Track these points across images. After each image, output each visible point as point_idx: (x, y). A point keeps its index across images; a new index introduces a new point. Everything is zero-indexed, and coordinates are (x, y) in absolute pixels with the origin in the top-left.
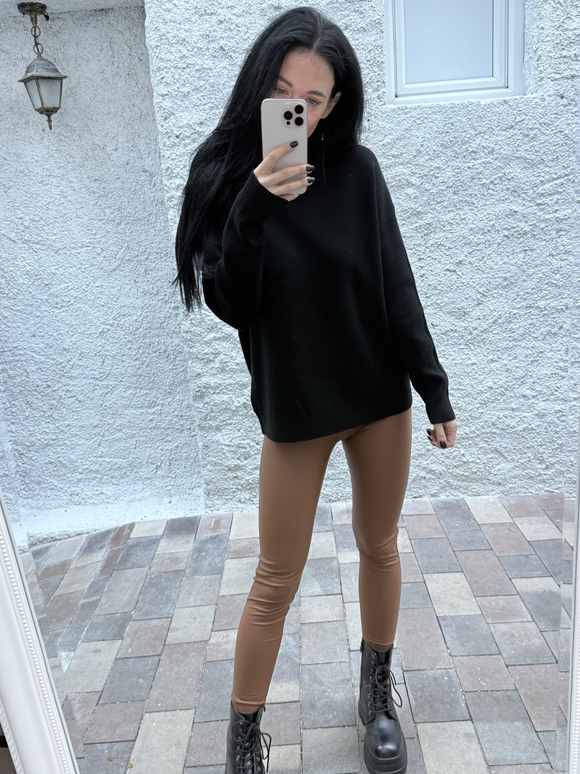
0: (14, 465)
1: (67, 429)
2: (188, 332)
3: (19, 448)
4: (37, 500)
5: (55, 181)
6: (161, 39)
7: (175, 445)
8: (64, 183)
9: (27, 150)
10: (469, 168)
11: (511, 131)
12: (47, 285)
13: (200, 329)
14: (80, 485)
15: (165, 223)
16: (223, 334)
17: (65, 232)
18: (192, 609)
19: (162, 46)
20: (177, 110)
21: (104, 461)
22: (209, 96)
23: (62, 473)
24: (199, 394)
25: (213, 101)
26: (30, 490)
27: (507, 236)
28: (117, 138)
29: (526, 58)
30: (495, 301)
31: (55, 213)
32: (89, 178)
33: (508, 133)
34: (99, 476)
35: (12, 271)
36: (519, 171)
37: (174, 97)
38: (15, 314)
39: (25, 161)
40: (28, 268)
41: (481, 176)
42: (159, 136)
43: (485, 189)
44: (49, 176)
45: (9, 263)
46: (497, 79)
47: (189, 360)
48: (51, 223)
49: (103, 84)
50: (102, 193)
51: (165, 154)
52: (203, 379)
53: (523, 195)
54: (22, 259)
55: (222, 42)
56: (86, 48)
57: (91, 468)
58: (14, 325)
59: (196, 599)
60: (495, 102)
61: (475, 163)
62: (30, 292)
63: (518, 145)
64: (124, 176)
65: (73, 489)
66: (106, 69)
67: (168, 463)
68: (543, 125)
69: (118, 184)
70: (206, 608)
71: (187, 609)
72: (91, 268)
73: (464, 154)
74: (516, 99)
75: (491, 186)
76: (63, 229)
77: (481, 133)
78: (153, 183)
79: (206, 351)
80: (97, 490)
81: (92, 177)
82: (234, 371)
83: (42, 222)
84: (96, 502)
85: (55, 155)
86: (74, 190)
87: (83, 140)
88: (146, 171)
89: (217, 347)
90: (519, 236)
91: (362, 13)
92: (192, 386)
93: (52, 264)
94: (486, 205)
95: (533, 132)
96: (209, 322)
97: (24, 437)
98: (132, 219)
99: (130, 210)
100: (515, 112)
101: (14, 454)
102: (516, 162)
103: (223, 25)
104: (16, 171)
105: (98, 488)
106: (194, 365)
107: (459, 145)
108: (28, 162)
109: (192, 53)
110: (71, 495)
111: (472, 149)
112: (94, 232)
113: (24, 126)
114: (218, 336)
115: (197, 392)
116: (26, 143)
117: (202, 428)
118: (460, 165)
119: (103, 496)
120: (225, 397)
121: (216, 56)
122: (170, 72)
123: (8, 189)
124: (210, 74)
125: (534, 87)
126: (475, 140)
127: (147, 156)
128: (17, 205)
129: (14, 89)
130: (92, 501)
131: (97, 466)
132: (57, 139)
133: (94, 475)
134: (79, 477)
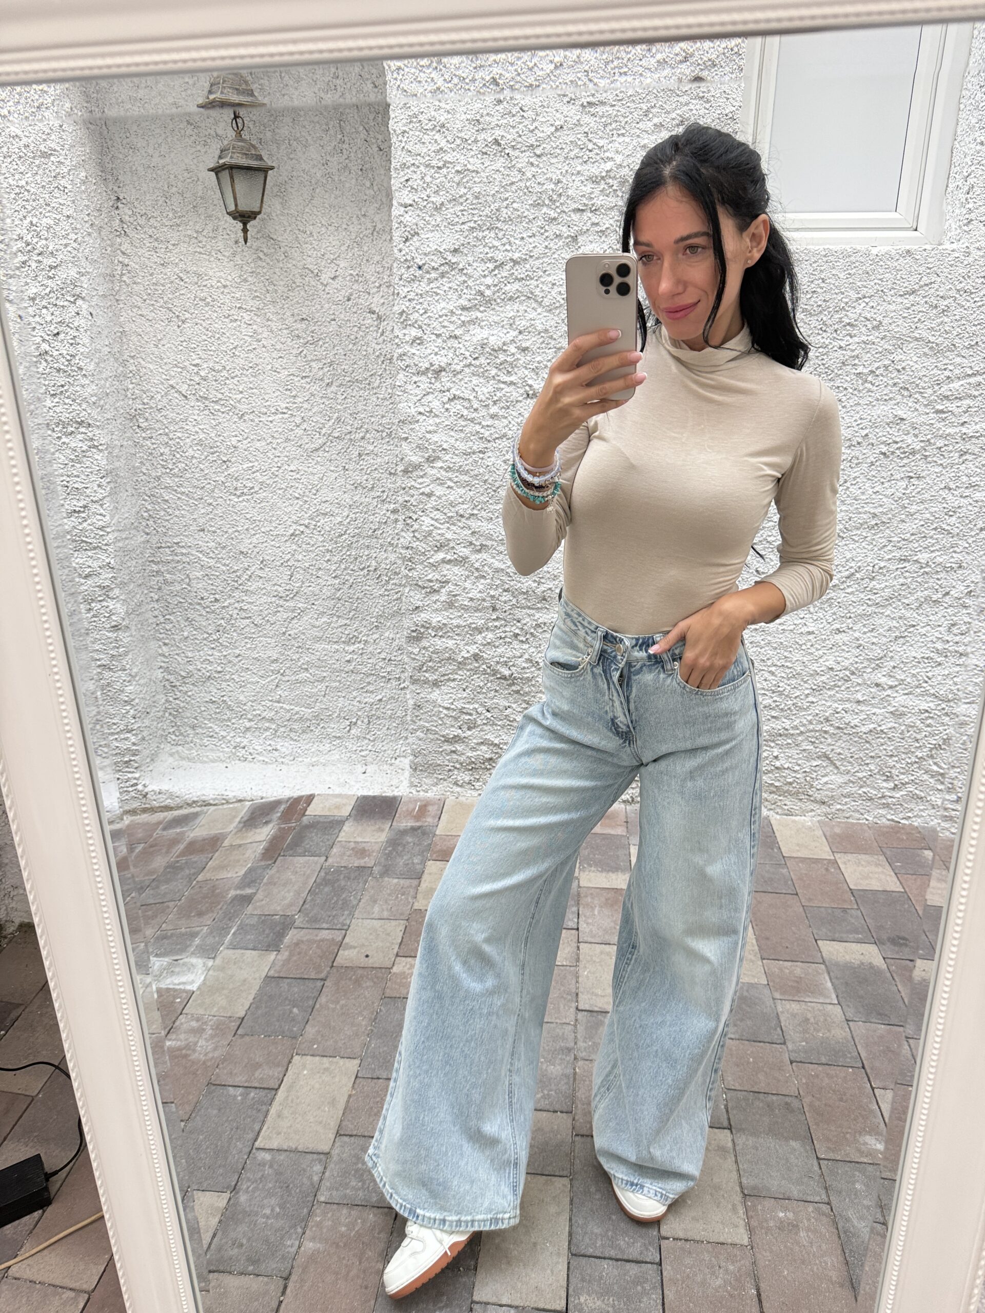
0: (163, 701)
1: (237, 660)
2: (407, 548)
3: (172, 678)
4: (189, 750)
5: (246, 316)
6: (411, 122)
7: (378, 698)
8: (259, 320)
9: (212, 269)
10: (841, 347)
11: (912, 297)
12: (224, 462)
13: (424, 546)
14: (248, 735)
15: (392, 389)
16: (456, 556)
17: (254, 390)
18: (375, 922)
19: (411, 133)
20: (423, 229)
21: (281, 708)
22: (470, 211)
23: (225, 717)
24: (415, 634)
25: (476, 219)
26: (181, 734)
27: (884, 454)
28: (338, 262)
29: (951, 186)
30: (854, 546)
31: (242, 362)
32: (293, 315)
33: (906, 301)
34: (273, 726)
35: (179, 438)
36: (915, 359)
37: (421, 210)
38: (179, 498)
39: (209, 285)
40: (202, 436)
41: (856, 361)
42: (395, 265)
43: (860, 382)
44: (239, 308)
45: (177, 427)
46: (902, 216)
47: (405, 586)
48: (237, 376)
49: (324, 181)
50: (309, 338)
51: (401, 292)
52: (423, 615)
53: (917, 396)
54: (194, 423)
55: (498, 133)
56: (304, 127)
57: (264, 715)
58: (177, 513)
59: (383, 910)
60: (893, 254)
61: (851, 340)
62: (202, 470)
63: (919, 320)
64: (342, 316)
65: (238, 740)
66: (331, 159)
67: (366, 721)
68: (962, 293)
69: (333, 327)
70: (394, 923)
71: (369, 921)
72: (286, 444)
73: (836, 326)
74: (925, 250)
75: (870, 378)
76: (251, 386)
77: (865, 297)
78: (380, 331)
79: (429, 577)
80: (270, 745)
81: (298, 315)
82: (466, 609)
83: (225, 373)
84: (266, 760)
85: (250, 279)
86: (272, 331)
87: (291, 261)
88: (373, 312)
89: (445, 572)
90: (902, 456)
91: (708, 101)
92: (407, 623)
93: (233, 434)
94: (858, 404)
95: (946, 303)
96: (438, 538)
97: (179, 664)
98: (348, 379)
99: (347, 367)
100: (921, 269)
101: (164, 686)
102: (912, 345)
103: (502, 106)
104: (195, 297)
105: (270, 742)
106: (412, 594)
107: (829, 312)
108: (212, 286)
109: (452, 146)
110: (235, 748)
111: (848, 321)
112: (294, 393)
113: (210, 235)
114: (449, 557)
115: (413, 631)
116: (212, 259)
117: (414, 681)
118: (827, 342)
119: (276, 754)
120: (450, 643)
121: (486, 153)
122: (419, 173)
123: (183, 322)
124: (476, 179)
125: (957, 233)
126: (854, 307)
127: (375, 290)
128: (193, 346)
129: (201, 180)
130: (261, 758)
131: (273, 713)
132: (254, 256)
133: (267, 725)
134: (248, 724)
